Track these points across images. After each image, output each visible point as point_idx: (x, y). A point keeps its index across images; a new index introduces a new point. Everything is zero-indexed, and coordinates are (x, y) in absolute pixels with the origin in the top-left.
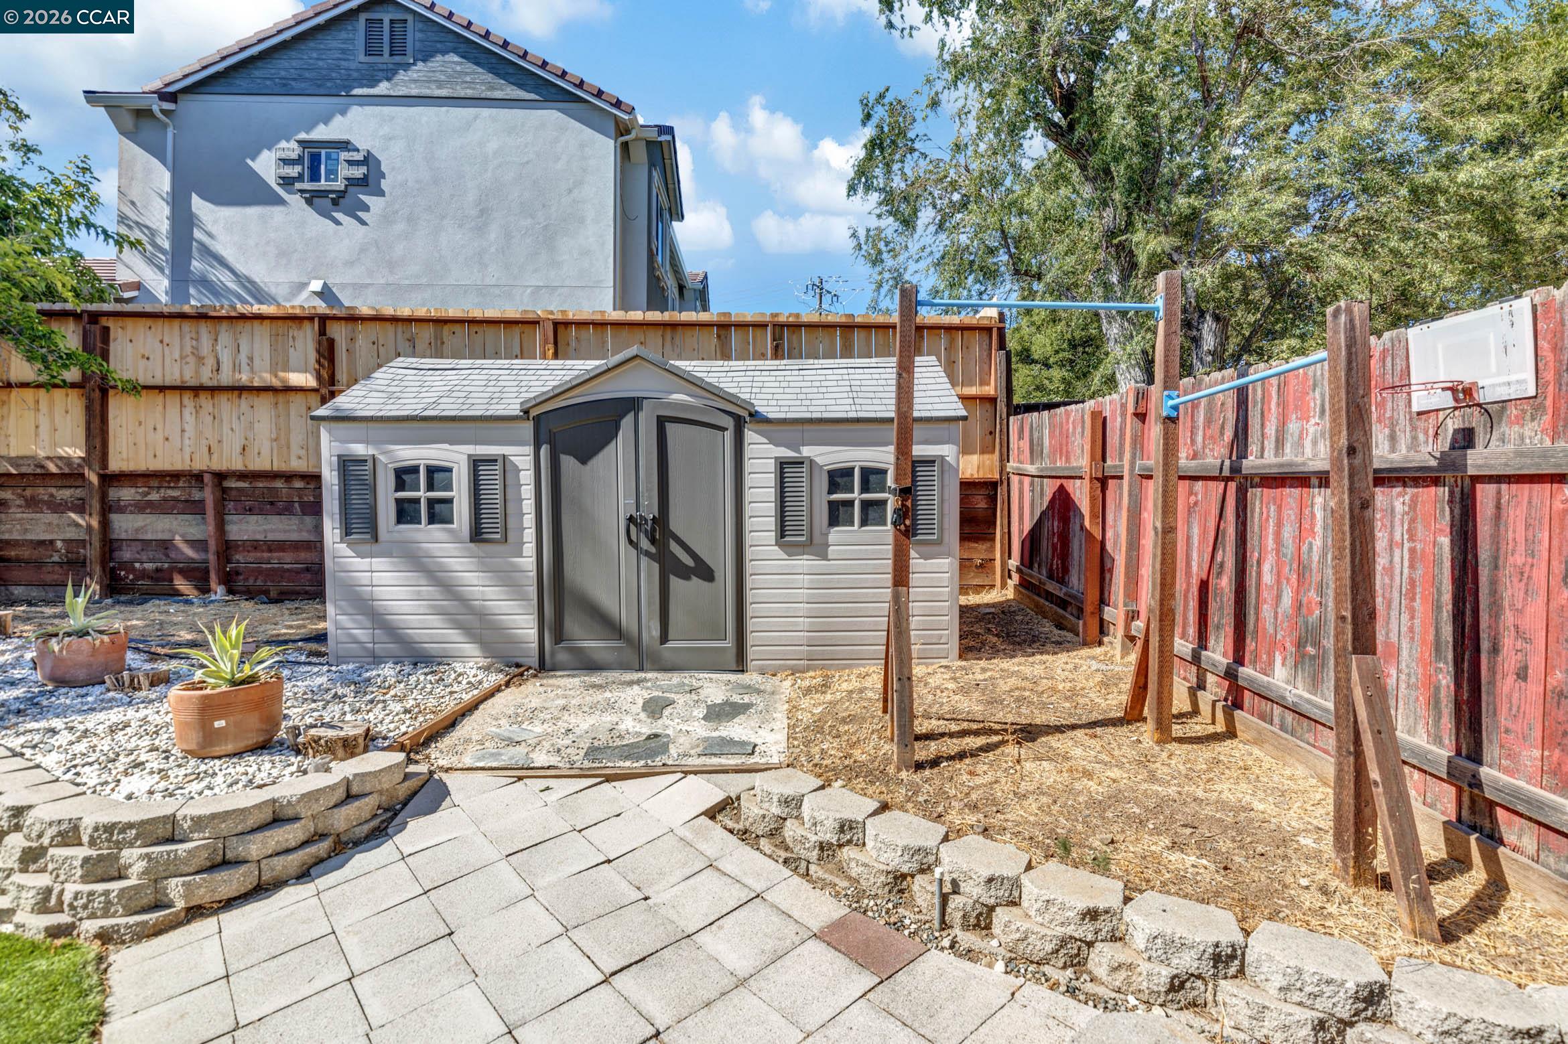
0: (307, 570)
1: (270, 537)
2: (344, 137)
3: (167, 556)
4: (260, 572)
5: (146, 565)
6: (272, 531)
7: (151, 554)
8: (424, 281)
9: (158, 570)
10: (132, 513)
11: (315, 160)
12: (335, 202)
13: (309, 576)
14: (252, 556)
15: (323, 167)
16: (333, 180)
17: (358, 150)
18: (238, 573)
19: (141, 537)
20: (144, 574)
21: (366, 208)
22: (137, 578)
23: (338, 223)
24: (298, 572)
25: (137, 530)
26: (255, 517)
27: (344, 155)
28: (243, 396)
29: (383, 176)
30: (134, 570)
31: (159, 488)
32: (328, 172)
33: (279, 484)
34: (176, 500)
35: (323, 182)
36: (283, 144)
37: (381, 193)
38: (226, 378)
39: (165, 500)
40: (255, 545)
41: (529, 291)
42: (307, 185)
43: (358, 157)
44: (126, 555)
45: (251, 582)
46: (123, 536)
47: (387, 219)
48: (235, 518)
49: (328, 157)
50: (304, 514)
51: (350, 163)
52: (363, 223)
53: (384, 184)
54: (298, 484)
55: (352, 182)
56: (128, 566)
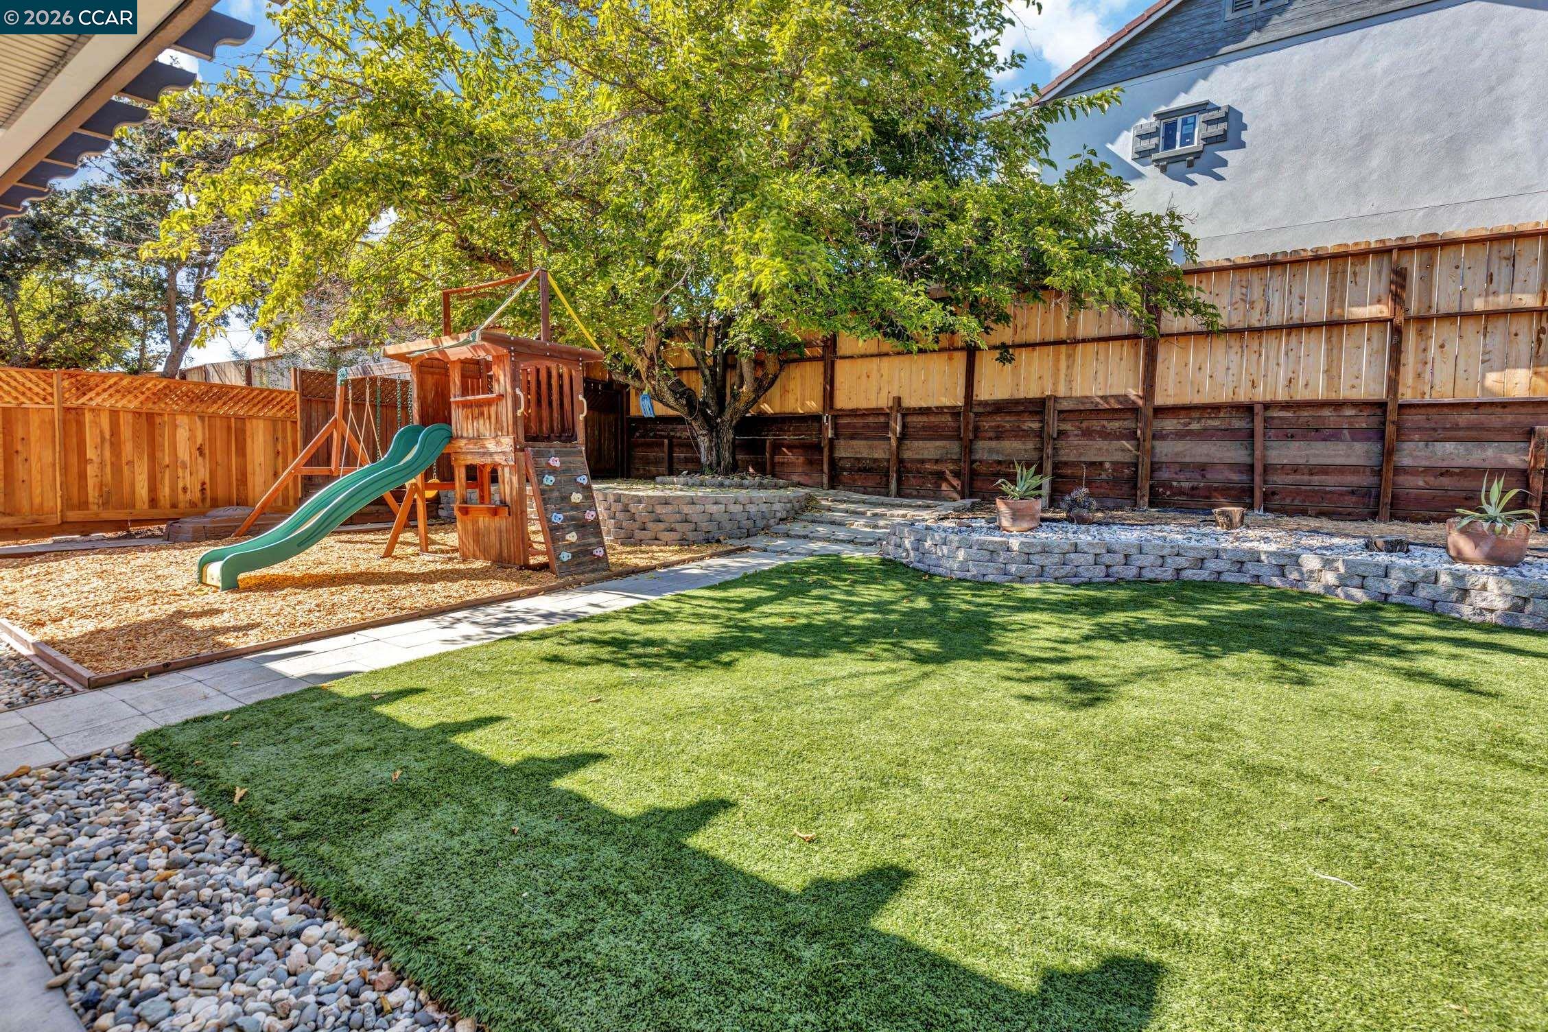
0: (1353, 493)
1: (1313, 461)
2: (1202, 99)
3: (1203, 476)
4: (1299, 493)
5: (1183, 484)
6: (1315, 456)
7: (1188, 475)
8: (1285, 223)
9: (1193, 488)
10: (1172, 440)
11: (1170, 129)
12: (1190, 164)
13: (1354, 499)
14: (1290, 479)
15: (1178, 134)
16: (1188, 144)
17: (1218, 108)
18: (1274, 493)
19: (1179, 460)
20: (1181, 492)
21: (1224, 163)
22: (1174, 494)
23: (1192, 183)
24: (1341, 494)
25: (1177, 454)
26: (1297, 444)
27: (1200, 118)
28: (1293, 334)
29: (1245, 127)
30: (1171, 487)
31: (1200, 419)
32: (1184, 137)
33: (1326, 412)
34: (1217, 429)
35: (1178, 148)
36: (1143, 121)
37: (1242, 145)
38: (1275, 319)
39: (1205, 429)
40: (1295, 469)
41: (1421, 213)
42: (1162, 154)
43: (1221, 114)
44: (1164, 475)
45: (1288, 501)
46: (1164, 459)
47: (1246, 170)
48: (1275, 444)
49: (1185, 122)
50: (1353, 440)
51: (1208, 123)
52: (1219, 178)
53: (1245, 136)
54: (1349, 412)
55: (1209, 141)
56: (1167, 485)
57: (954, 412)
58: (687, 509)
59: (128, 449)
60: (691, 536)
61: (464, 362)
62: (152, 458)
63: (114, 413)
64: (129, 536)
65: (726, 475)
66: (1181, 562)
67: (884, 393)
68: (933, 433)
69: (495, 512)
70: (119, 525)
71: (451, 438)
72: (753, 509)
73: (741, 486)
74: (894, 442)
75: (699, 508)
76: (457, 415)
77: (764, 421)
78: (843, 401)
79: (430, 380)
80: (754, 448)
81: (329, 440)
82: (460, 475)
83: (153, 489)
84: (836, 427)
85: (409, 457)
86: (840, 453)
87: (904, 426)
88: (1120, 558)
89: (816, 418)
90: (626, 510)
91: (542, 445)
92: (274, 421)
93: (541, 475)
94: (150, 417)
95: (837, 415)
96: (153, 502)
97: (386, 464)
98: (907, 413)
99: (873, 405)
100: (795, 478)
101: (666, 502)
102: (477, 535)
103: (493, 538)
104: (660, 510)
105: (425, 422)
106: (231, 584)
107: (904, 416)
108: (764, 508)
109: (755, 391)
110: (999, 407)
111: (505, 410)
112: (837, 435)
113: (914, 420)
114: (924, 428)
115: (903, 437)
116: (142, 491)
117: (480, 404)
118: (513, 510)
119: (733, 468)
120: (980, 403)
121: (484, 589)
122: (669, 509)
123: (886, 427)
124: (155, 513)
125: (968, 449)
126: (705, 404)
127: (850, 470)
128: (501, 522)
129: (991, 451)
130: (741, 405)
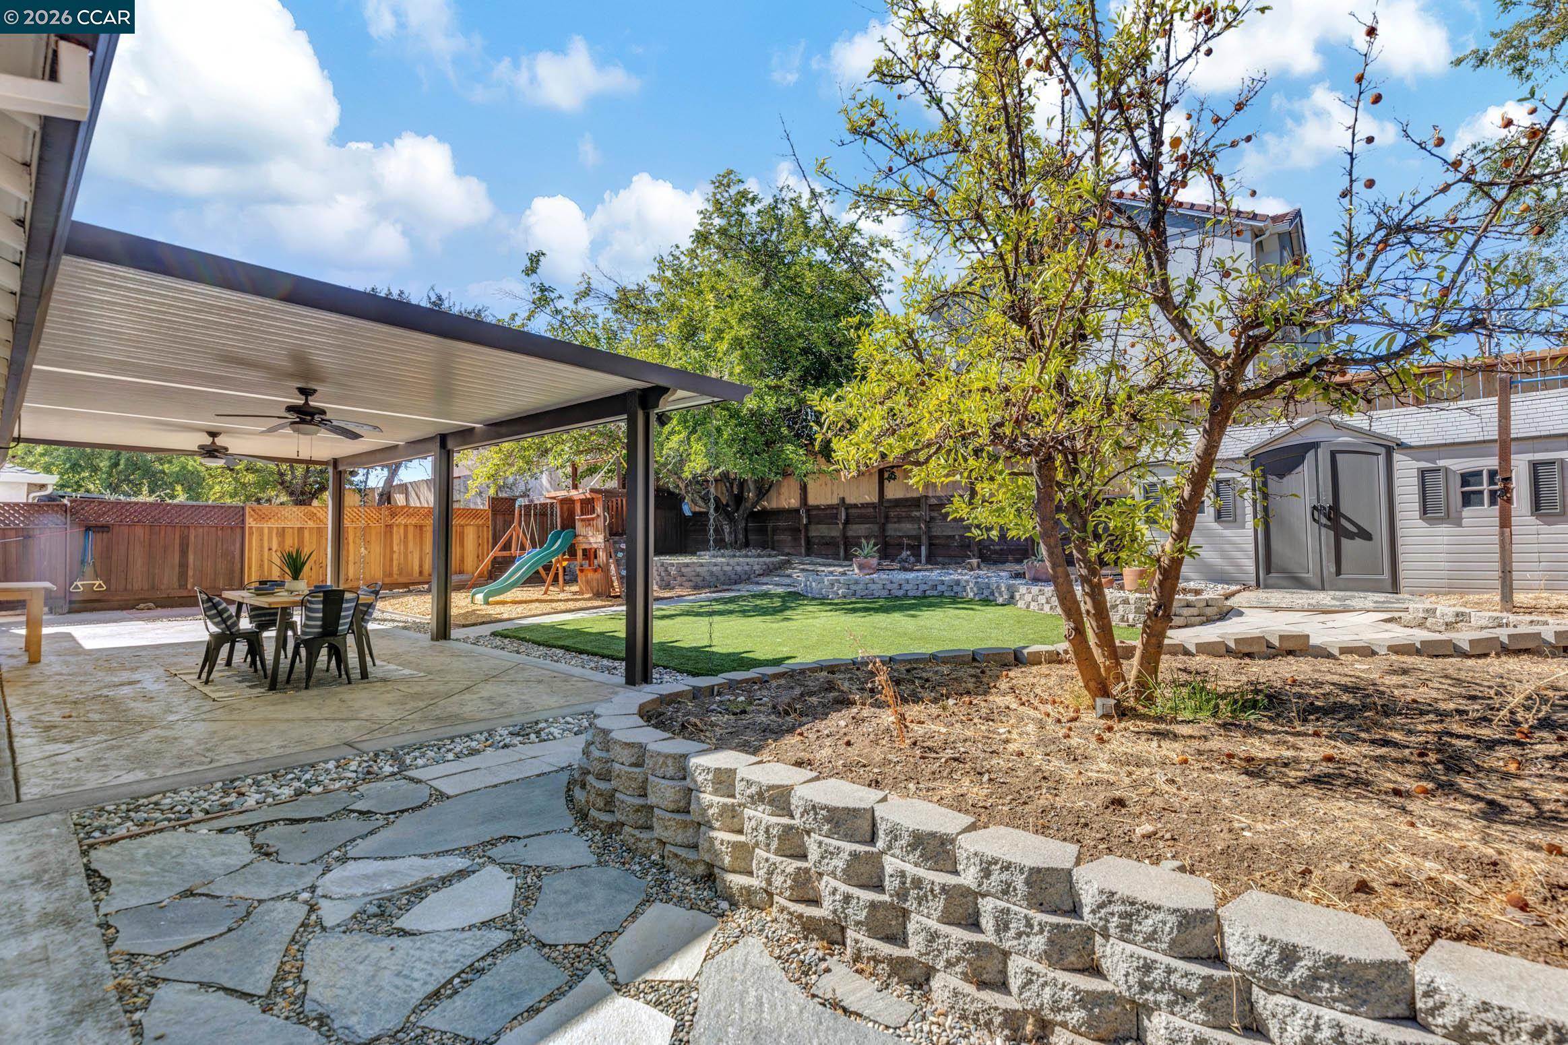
57: (872, 505)
58: (698, 569)
59: (411, 545)
60: (701, 584)
61: (582, 501)
62: (421, 550)
63: (406, 526)
64: (410, 591)
65: (740, 549)
66: (926, 587)
67: (835, 496)
68: (863, 519)
69: (595, 570)
70: (406, 585)
71: (576, 536)
72: (739, 569)
73: (747, 556)
74: (841, 526)
75: (705, 568)
76: (578, 525)
77: (766, 514)
78: (812, 501)
79: (565, 507)
80: (762, 531)
81: (511, 537)
82: (580, 553)
83: (421, 566)
84: (809, 517)
85: (556, 546)
86: (812, 534)
87: (847, 515)
88: (895, 586)
89: (797, 511)
90: (666, 570)
91: (617, 538)
92: (478, 526)
93: (616, 552)
94: (421, 527)
95: (809, 510)
96: (421, 573)
97: (547, 549)
98: (849, 507)
99: (829, 502)
100: (787, 550)
101: (687, 565)
102: (587, 582)
103: (595, 584)
104: (683, 570)
105: (563, 528)
106: (487, 603)
107: (847, 509)
108: (746, 568)
109: (758, 496)
110: (898, 503)
111: (600, 523)
112: (809, 522)
113: (852, 511)
114: (858, 517)
115: (847, 522)
116: (417, 568)
117: (589, 520)
118: (605, 569)
119: (747, 545)
120: (889, 501)
121: (589, 604)
122: (689, 569)
123: (836, 516)
124: (421, 579)
125: (883, 528)
126: (727, 505)
127: (818, 544)
128: (598, 575)
129: (895, 530)
130: (748, 505)
